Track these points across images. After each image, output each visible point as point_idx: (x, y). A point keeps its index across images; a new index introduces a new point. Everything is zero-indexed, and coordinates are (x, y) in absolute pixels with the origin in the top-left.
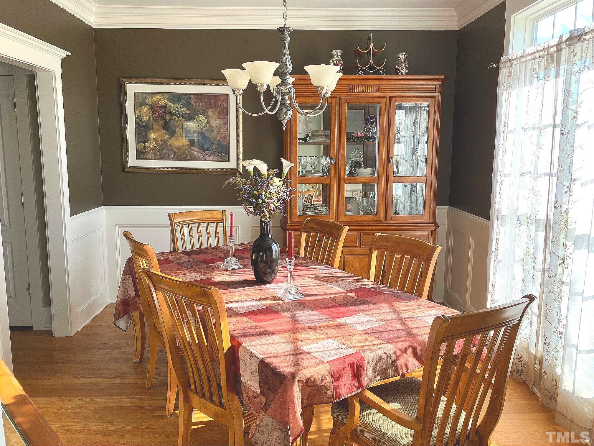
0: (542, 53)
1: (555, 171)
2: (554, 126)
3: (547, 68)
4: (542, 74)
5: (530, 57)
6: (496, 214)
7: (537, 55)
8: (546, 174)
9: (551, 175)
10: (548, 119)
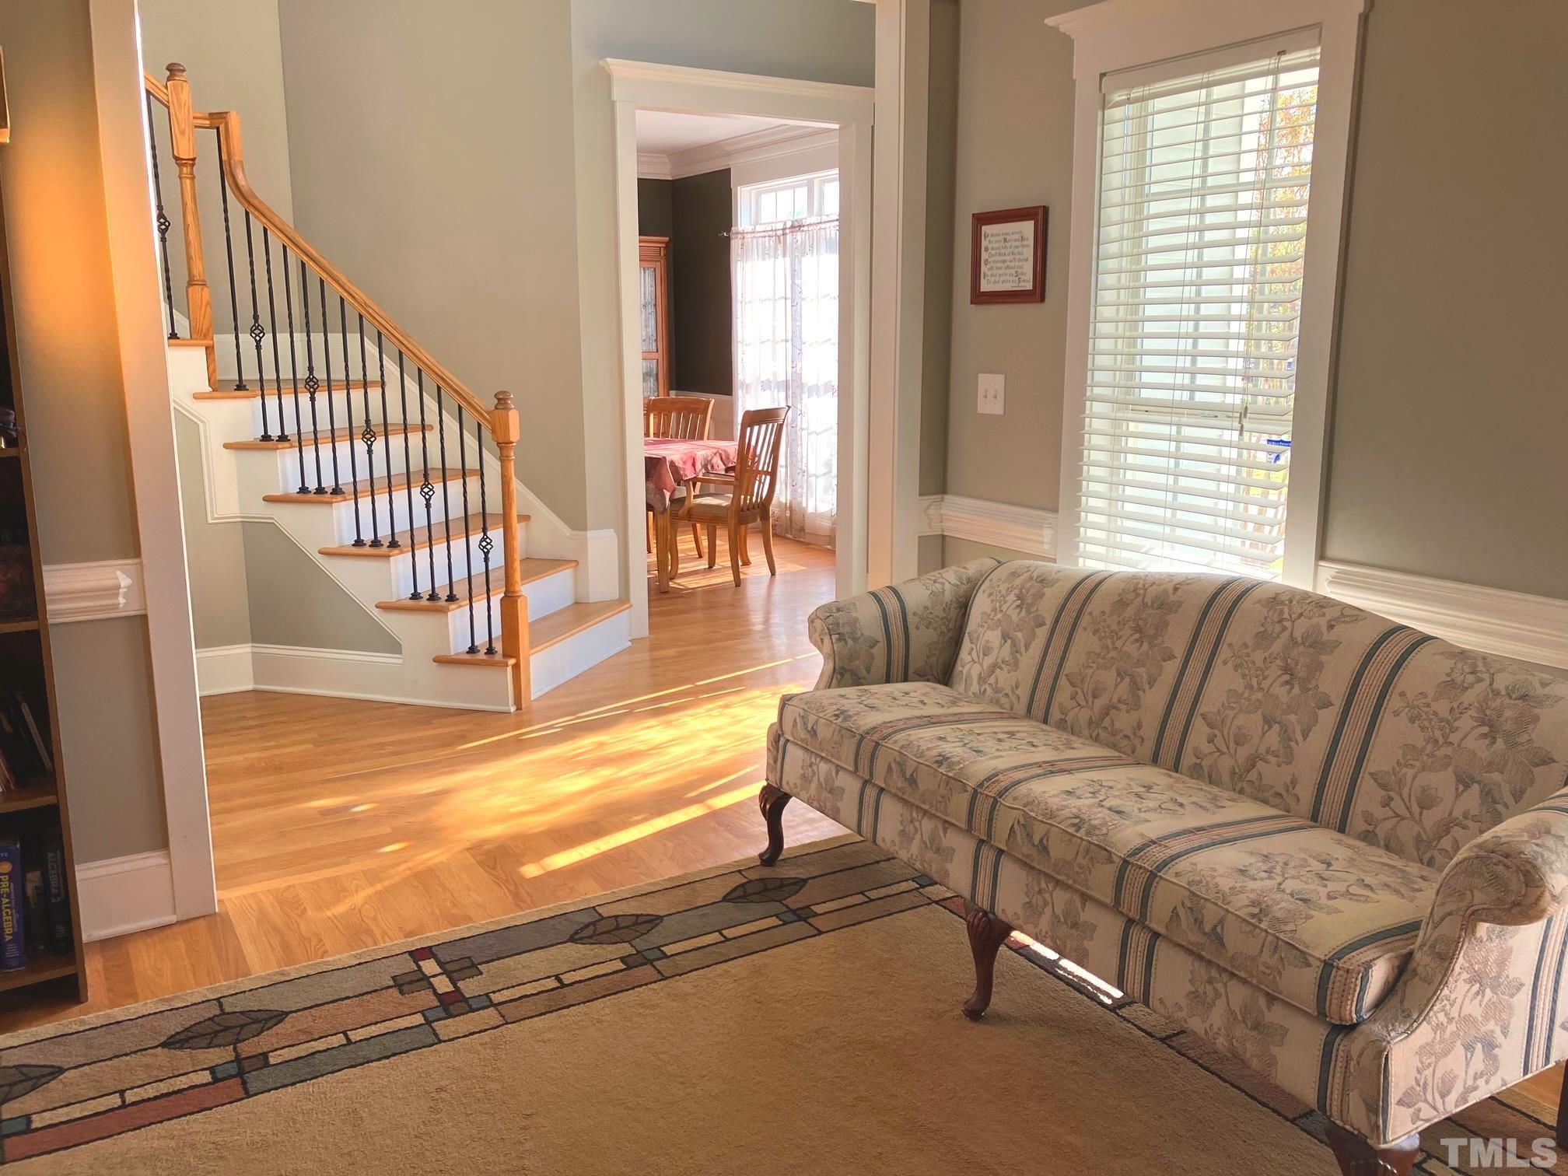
0: (770, 233)
1: (789, 337)
2: (786, 299)
3: (776, 249)
4: (772, 254)
5: (759, 235)
6: (739, 383)
7: (767, 234)
8: (782, 341)
9: (786, 341)
10: (780, 293)
